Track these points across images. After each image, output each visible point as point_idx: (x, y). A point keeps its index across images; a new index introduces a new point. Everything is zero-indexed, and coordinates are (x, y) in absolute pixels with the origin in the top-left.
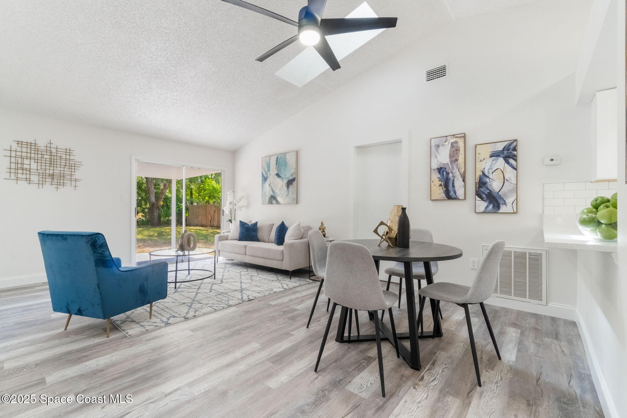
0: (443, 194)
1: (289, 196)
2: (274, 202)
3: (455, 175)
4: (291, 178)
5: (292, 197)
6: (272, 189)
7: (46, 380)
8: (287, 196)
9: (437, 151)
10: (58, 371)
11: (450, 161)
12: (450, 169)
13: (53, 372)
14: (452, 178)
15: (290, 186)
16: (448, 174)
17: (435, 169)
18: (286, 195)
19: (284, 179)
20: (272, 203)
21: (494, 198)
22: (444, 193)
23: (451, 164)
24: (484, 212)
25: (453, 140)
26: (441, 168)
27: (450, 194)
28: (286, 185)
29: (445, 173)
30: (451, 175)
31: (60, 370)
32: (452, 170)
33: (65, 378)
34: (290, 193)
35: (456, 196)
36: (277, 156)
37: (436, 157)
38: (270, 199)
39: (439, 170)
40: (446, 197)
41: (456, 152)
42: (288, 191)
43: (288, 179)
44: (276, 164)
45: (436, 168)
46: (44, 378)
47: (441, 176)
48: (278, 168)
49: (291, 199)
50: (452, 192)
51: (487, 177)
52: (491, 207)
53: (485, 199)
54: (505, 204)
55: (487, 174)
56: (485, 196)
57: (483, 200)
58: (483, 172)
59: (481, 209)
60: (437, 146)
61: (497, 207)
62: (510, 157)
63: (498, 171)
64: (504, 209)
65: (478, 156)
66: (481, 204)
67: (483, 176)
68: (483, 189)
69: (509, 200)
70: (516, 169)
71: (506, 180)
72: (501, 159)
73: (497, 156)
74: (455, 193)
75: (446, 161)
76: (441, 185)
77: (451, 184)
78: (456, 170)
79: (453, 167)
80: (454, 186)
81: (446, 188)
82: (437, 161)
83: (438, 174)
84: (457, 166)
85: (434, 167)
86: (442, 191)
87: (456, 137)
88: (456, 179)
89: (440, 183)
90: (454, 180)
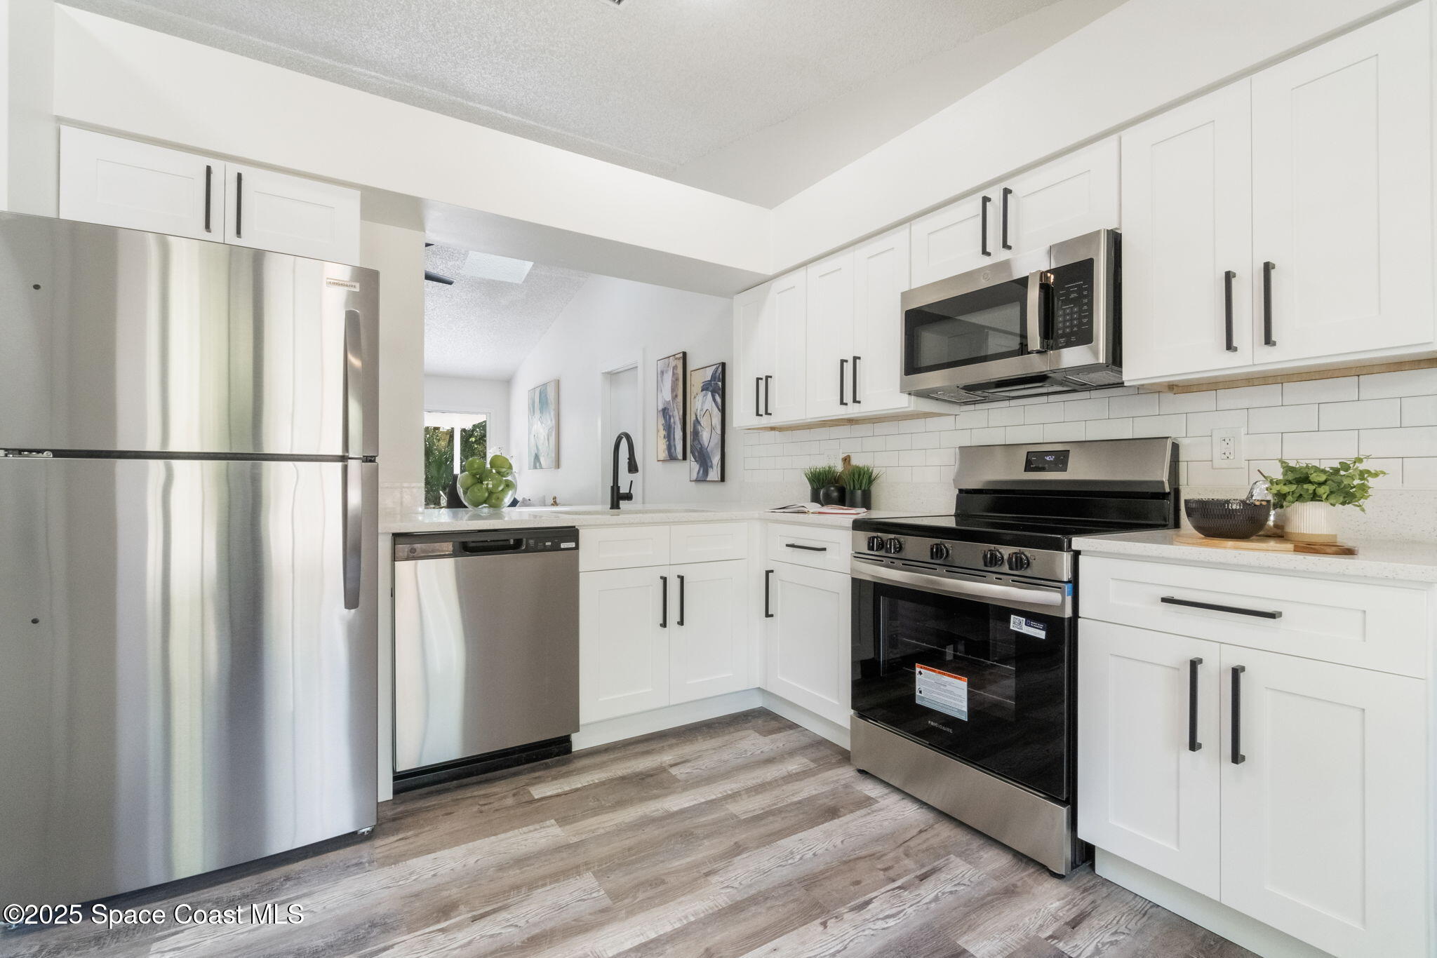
0: (666, 450)
3: (675, 420)
5: (551, 458)
8: (548, 455)
9: (662, 381)
11: (672, 398)
12: (672, 411)
14: (673, 425)
17: (660, 411)
21: (704, 456)
23: (672, 402)
24: (697, 481)
25: (674, 363)
26: (665, 406)
27: (672, 451)
28: (547, 437)
29: (668, 417)
30: (672, 420)
32: (673, 413)
35: (676, 455)
37: (661, 390)
39: (663, 412)
40: (669, 456)
41: (676, 383)
42: (548, 447)
43: (549, 427)
45: (661, 409)
47: (665, 421)
50: (673, 448)
51: (699, 423)
52: (701, 472)
53: (697, 459)
54: (712, 467)
55: (699, 418)
56: (697, 454)
57: (696, 461)
58: (696, 416)
59: (694, 475)
60: (662, 373)
61: (706, 473)
62: (716, 391)
63: (707, 412)
64: (711, 476)
65: (692, 389)
66: (695, 467)
67: (697, 422)
68: (696, 443)
69: (715, 461)
70: (721, 410)
71: (713, 428)
72: (709, 394)
73: (707, 389)
74: (675, 449)
75: (669, 397)
76: (665, 437)
77: (672, 434)
78: (676, 413)
79: (674, 407)
80: (674, 439)
81: (668, 441)
82: (662, 397)
83: (662, 418)
84: (677, 406)
85: (660, 406)
86: (665, 447)
87: (676, 359)
88: (676, 427)
89: (664, 433)
90: (674, 428)
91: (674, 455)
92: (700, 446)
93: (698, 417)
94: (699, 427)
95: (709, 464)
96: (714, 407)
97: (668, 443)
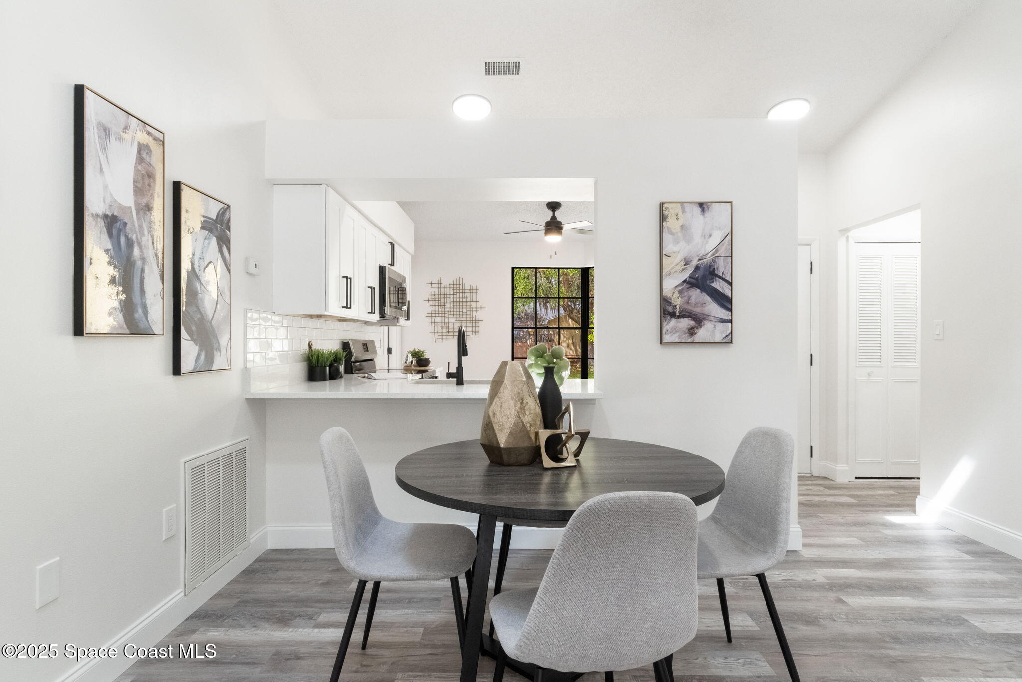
0: (118, 311)
3: (145, 255)
9: (104, 149)
11: (137, 204)
12: (136, 233)
14: (139, 264)
16: (130, 244)
17: (97, 215)
21: (204, 334)
22: (122, 310)
23: (137, 214)
25: (141, 137)
26: (115, 219)
27: (136, 316)
29: (123, 239)
30: (136, 252)
32: (139, 237)
35: (147, 325)
37: (101, 170)
39: (108, 223)
40: (125, 326)
41: (147, 181)
45: (101, 213)
47: (113, 245)
50: (140, 311)
51: (198, 278)
52: (202, 357)
53: (195, 337)
54: (219, 349)
55: (197, 270)
56: (194, 328)
57: (192, 339)
58: (192, 264)
59: (188, 361)
60: (106, 132)
61: (210, 359)
62: (224, 241)
63: (211, 266)
64: (218, 362)
65: (184, 215)
66: (189, 350)
67: (193, 274)
68: (192, 310)
69: (223, 341)
70: (229, 271)
71: (220, 293)
72: (214, 241)
73: (210, 231)
74: (146, 313)
75: (126, 198)
76: (113, 281)
77: (137, 281)
78: (146, 240)
79: (141, 227)
80: (143, 291)
81: (124, 292)
82: (106, 187)
83: (105, 237)
84: (150, 228)
85: (94, 203)
86: (116, 304)
87: (149, 133)
88: (146, 268)
89: (112, 271)
90: (143, 271)
91: (142, 325)
92: (199, 316)
93: (196, 267)
94: (198, 285)
95: (215, 346)
96: (220, 262)
97: (123, 297)
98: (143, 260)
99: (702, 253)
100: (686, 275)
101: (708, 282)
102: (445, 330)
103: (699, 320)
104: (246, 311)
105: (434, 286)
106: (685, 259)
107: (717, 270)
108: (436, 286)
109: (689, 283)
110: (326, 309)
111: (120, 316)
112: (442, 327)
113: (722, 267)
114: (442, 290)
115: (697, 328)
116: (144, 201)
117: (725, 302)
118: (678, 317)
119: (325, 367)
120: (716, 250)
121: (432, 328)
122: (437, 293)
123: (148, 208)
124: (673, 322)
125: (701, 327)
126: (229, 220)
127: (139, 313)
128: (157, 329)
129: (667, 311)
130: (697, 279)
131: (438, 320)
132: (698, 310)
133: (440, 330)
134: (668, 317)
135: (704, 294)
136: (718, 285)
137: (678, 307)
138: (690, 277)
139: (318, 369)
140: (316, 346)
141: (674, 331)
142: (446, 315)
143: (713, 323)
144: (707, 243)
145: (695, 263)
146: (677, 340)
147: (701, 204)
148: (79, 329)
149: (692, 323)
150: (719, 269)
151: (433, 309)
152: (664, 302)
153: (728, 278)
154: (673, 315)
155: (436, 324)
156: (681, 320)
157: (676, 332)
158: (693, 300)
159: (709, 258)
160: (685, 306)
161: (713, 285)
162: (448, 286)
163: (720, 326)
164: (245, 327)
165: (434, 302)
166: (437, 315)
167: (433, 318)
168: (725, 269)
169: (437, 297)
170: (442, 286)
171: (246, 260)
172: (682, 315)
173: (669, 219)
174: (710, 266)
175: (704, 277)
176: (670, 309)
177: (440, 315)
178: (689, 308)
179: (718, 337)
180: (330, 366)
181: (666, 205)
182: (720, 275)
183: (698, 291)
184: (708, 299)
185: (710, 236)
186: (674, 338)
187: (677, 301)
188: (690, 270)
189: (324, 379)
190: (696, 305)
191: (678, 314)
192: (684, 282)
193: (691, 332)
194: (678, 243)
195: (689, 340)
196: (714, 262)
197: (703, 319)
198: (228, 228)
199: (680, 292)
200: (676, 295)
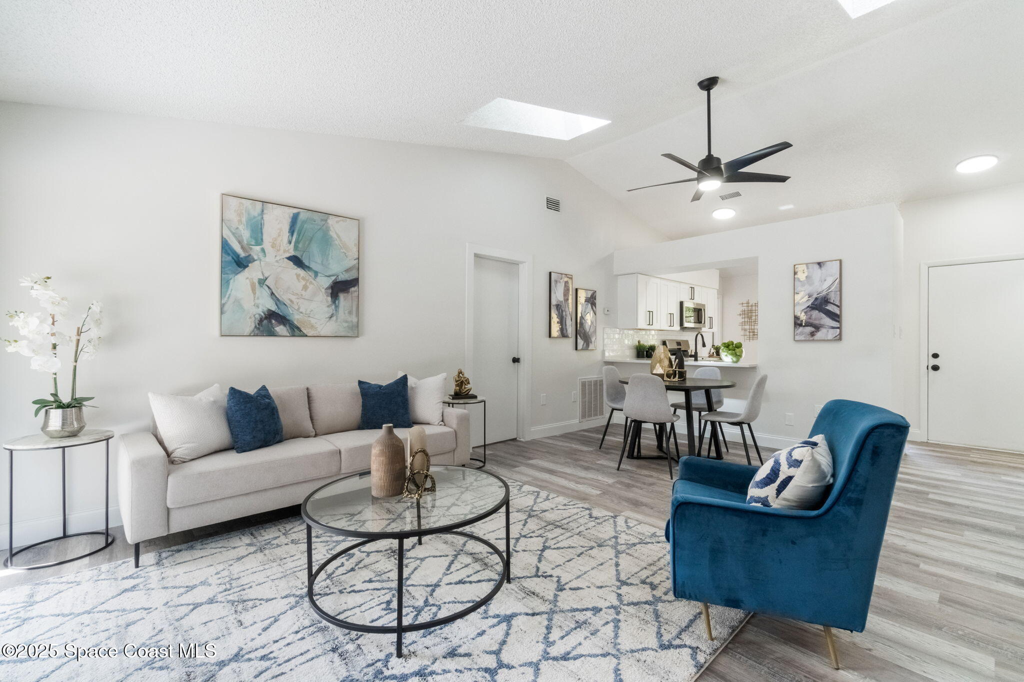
1: (337, 319)
2: (280, 329)
4: (343, 277)
5: (346, 322)
6: (272, 294)
7: (938, 599)
8: (331, 317)
9: (556, 286)
10: (916, 599)
11: (564, 299)
13: (923, 601)
14: (565, 316)
15: (342, 296)
16: (562, 311)
18: (329, 315)
19: (319, 275)
20: (272, 334)
21: (586, 337)
24: (582, 349)
25: (566, 279)
26: (558, 305)
28: (330, 291)
29: (560, 310)
30: (564, 313)
31: (914, 598)
33: (915, 585)
34: (341, 310)
36: (295, 211)
38: (265, 322)
42: (333, 307)
43: (333, 278)
44: (292, 232)
46: (940, 602)
48: (297, 242)
49: (345, 325)
51: (584, 318)
52: (585, 345)
54: (591, 342)
55: (584, 316)
56: (582, 335)
57: (582, 338)
59: (580, 346)
60: (556, 281)
61: (588, 345)
62: (593, 304)
63: (588, 314)
64: (591, 347)
65: (578, 299)
66: (581, 342)
67: (582, 318)
68: (581, 329)
69: (593, 339)
70: (595, 314)
71: (592, 323)
72: (590, 305)
73: (588, 302)
74: (567, 331)
75: (561, 298)
76: (558, 323)
77: (564, 322)
78: (567, 309)
79: (565, 306)
80: (566, 325)
81: (561, 325)
82: (556, 297)
83: (556, 310)
84: (568, 306)
85: (554, 302)
86: (559, 329)
87: (568, 277)
88: (567, 318)
89: (558, 320)
90: (566, 318)
92: (584, 331)
93: (583, 314)
94: (583, 321)
96: (592, 312)
97: (560, 327)
98: (566, 315)
99: (820, 290)
100: (809, 303)
101: (824, 306)
102: (751, 334)
103: (817, 328)
104: (604, 328)
105: (744, 305)
106: (809, 294)
107: (830, 299)
108: (746, 305)
109: (811, 307)
110: (637, 326)
111: (560, 332)
112: (750, 332)
113: (834, 298)
114: (750, 307)
115: (816, 332)
116: (566, 298)
117: (836, 317)
118: (804, 326)
119: (644, 352)
120: (829, 288)
121: (742, 333)
122: (746, 310)
123: (568, 299)
124: (801, 329)
125: (819, 331)
126: (596, 296)
127: (565, 331)
128: (570, 336)
129: (797, 323)
130: (816, 305)
131: (747, 327)
132: (817, 322)
133: (748, 334)
134: (798, 327)
135: (821, 313)
136: (830, 307)
137: (804, 321)
138: (812, 304)
139: (641, 353)
140: (642, 343)
141: (801, 334)
142: (753, 324)
143: (827, 329)
144: (823, 284)
145: (815, 296)
146: (803, 339)
147: (819, 264)
148: (550, 336)
149: (813, 329)
150: (831, 298)
151: (743, 320)
152: (796, 318)
153: (838, 303)
154: (801, 325)
155: (745, 330)
156: (806, 328)
157: (803, 334)
158: (814, 316)
159: (824, 293)
160: (809, 320)
161: (827, 308)
162: (754, 305)
163: (831, 331)
164: (603, 333)
165: (744, 316)
166: (746, 324)
167: (743, 326)
168: (835, 298)
169: (746, 312)
170: (750, 305)
171: (604, 309)
172: (806, 325)
173: (799, 273)
174: (825, 298)
175: (821, 304)
176: (799, 322)
177: (749, 324)
178: (811, 321)
179: (830, 337)
180: (647, 352)
181: (796, 266)
182: (832, 302)
183: (818, 311)
184: (823, 315)
185: (825, 280)
186: (802, 338)
187: (803, 317)
188: (812, 300)
189: (644, 357)
190: (815, 319)
191: (804, 325)
192: (808, 307)
193: (812, 334)
194: (804, 286)
195: (811, 339)
196: (827, 294)
197: (820, 327)
198: (595, 299)
199: (805, 313)
200: (803, 314)
